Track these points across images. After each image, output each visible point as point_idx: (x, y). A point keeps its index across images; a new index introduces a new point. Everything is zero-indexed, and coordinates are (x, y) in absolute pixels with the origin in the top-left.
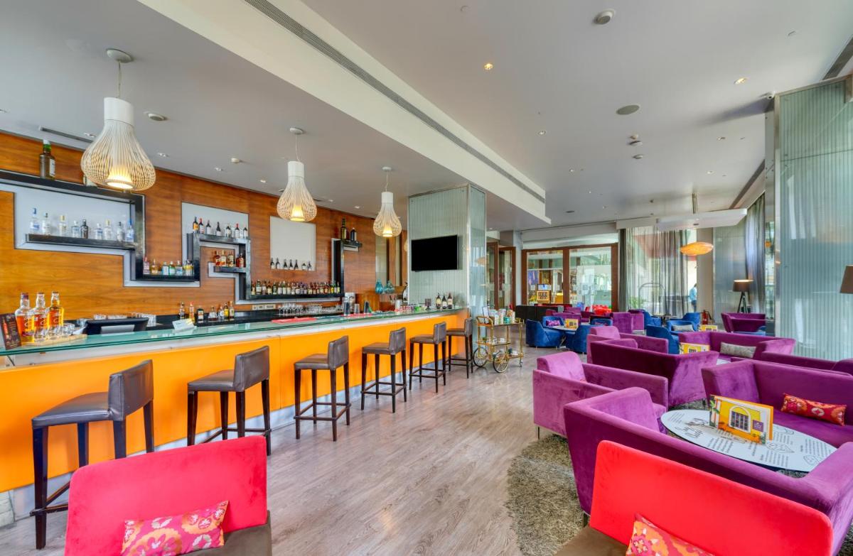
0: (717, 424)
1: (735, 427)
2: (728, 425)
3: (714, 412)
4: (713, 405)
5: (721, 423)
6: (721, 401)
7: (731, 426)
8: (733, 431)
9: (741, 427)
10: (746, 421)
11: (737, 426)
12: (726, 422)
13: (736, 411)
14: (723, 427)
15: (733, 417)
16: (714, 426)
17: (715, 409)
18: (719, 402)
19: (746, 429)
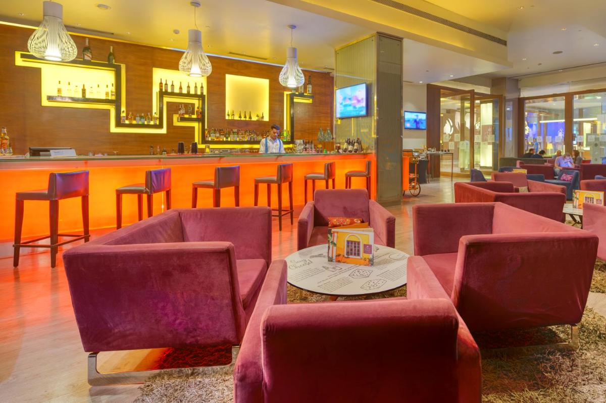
0: (334, 258)
1: (350, 256)
2: (344, 256)
3: (331, 246)
4: (331, 239)
5: (338, 255)
6: (337, 232)
7: (346, 256)
8: (348, 260)
9: (355, 255)
10: (359, 247)
11: (351, 254)
12: (342, 254)
13: (349, 240)
14: (340, 259)
15: (348, 246)
16: (332, 261)
17: (332, 242)
18: (336, 234)
19: (359, 255)
